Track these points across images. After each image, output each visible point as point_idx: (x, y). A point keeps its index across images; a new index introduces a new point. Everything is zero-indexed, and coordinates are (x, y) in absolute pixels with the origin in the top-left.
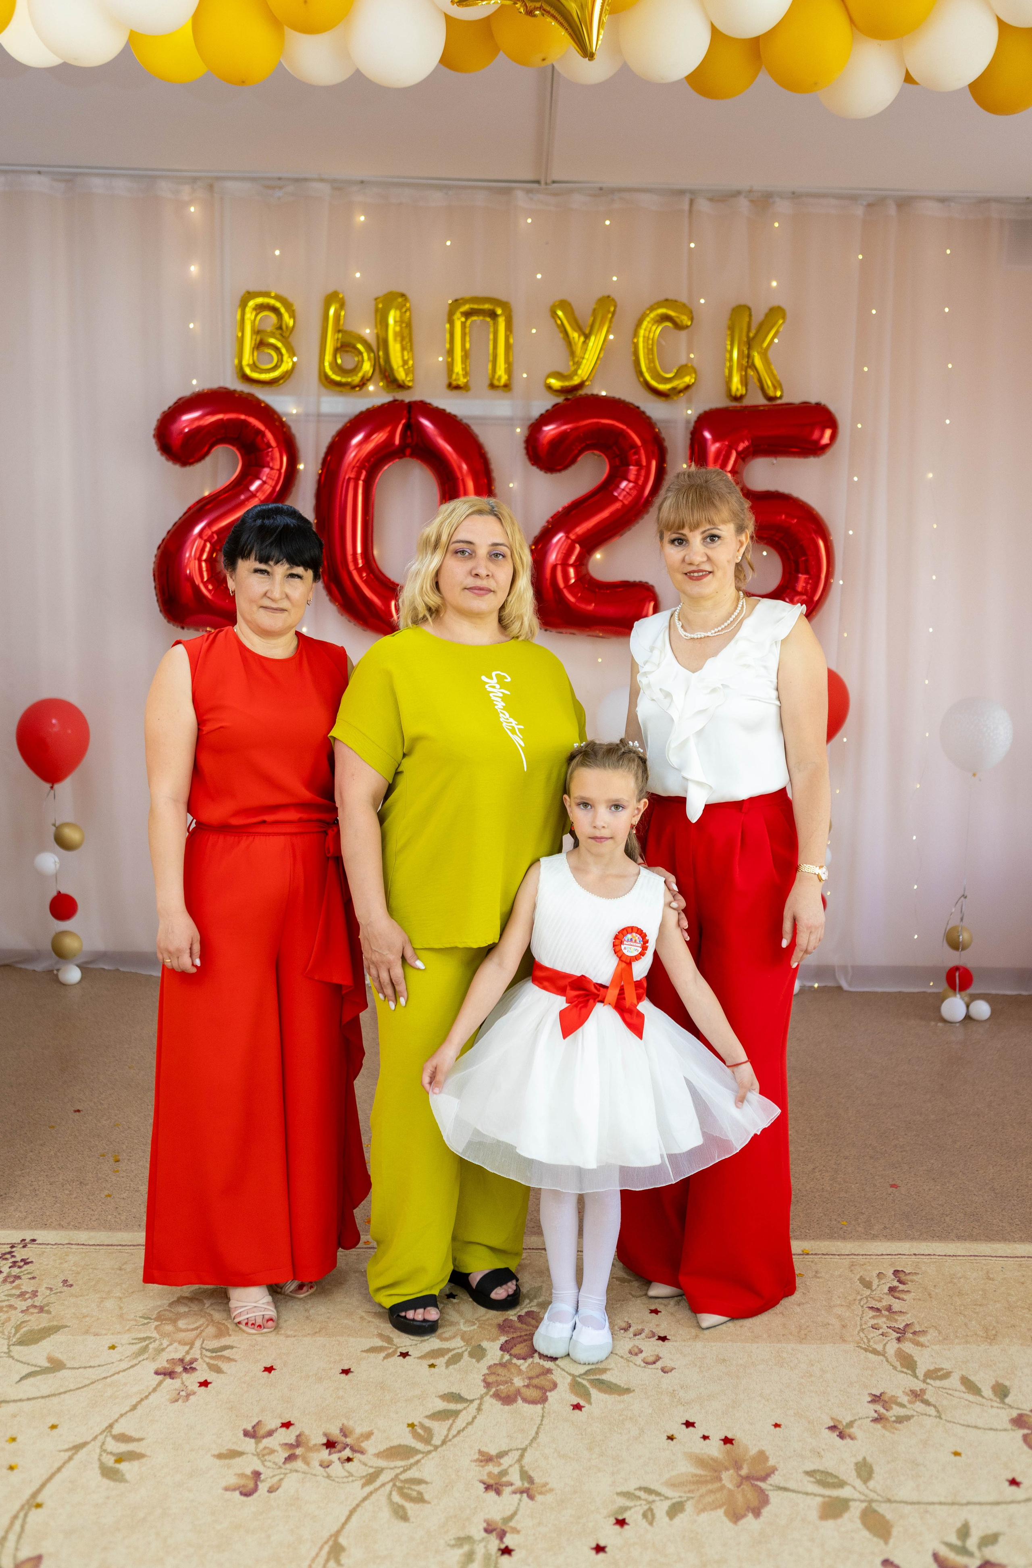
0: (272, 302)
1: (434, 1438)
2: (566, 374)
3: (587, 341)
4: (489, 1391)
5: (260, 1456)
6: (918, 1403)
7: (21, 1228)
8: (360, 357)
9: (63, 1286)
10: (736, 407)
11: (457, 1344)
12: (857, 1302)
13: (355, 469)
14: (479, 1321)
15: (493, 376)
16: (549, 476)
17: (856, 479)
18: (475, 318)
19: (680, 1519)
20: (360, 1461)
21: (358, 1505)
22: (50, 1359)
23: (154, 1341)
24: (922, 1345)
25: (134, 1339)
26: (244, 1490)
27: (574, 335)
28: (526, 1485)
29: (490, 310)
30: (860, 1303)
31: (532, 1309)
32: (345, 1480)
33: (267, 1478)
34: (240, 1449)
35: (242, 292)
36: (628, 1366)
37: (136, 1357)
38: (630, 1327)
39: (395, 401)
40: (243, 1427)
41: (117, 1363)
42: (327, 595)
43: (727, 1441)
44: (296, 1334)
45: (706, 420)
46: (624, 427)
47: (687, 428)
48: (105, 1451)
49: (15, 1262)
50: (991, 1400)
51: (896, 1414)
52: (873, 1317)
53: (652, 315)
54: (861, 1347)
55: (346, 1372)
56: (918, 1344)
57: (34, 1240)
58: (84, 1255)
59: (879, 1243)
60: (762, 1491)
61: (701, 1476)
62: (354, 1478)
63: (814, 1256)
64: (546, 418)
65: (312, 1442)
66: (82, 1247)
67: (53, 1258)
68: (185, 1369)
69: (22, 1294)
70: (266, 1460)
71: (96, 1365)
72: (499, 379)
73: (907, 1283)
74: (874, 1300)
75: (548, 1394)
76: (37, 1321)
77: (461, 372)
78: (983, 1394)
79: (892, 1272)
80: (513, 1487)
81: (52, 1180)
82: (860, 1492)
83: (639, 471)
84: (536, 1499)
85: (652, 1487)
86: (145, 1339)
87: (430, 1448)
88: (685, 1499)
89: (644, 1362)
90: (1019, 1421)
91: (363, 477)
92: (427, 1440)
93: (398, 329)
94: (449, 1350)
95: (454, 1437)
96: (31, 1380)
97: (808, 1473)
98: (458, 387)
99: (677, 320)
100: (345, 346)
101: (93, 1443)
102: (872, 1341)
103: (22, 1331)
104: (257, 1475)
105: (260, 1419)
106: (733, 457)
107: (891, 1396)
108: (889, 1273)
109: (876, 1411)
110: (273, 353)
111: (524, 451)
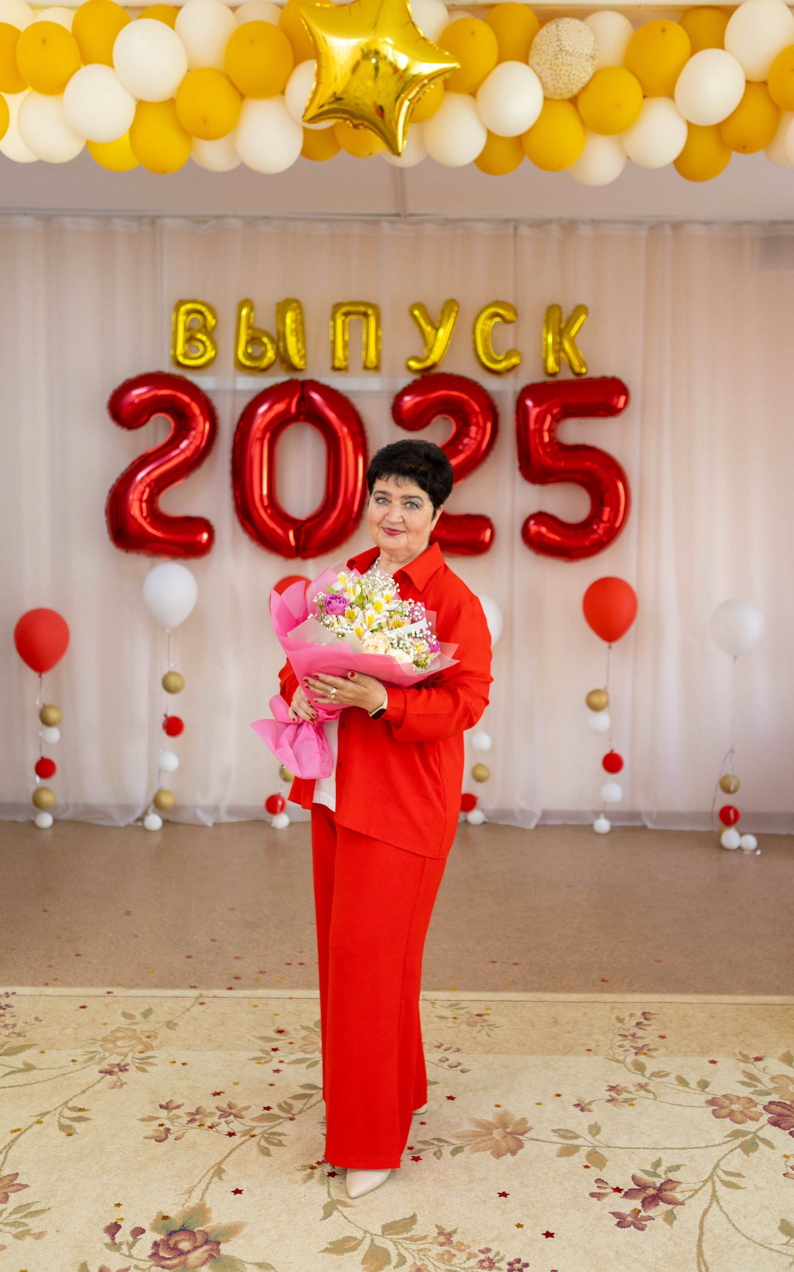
0: (199, 307)
1: (293, 1110)
2: (422, 357)
3: (438, 332)
5: (171, 1119)
6: (642, 1091)
7: (5, 986)
8: (265, 347)
9: (36, 1020)
10: (552, 381)
12: (611, 1031)
13: (261, 432)
15: (366, 360)
18: (352, 317)
19: (459, 1157)
20: (240, 1123)
21: (236, 1147)
22: (25, 1064)
23: (99, 1054)
25: (85, 1052)
26: (158, 1139)
29: (363, 311)
30: (613, 1032)
32: (229, 1133)
33: (174, 1132)
34: (156, 1116)
35: (177, 300)
36: (437, 1069)
37: (86, 1063)
38: (442, 1046)
39: (291, 380)
40: (160, 1103)
41: (73, 1066)
42: (241, 527)
45: (529, 391)
46: (465, 397)
47: (514, 397)
48: (62, 1116)
50: (695, 1089)
51: (624, 1098)
52: (621, 1040)
53: (486, 313)
54: (608, 1059)
56: (650, 1056)
57: (14, 993)
58: (50, 1002)
59: (636, 996)
60: (520, 1140)
61: (479, 1132)
62: (235, 1132)
63: (585, 1003)
64: (407, 391)
65: (208, 1112)
66: (50, 997)
67: (28, 1004)
69: (6, 1026)
70: (174, 1122)
71: (57, 1067)
72: (371, 362)
73: (651, 1020)
74: (624, 1030)
76: (15, 1042)
77: (341, 357)
78: (690, 1086)
79: (641, 1012)
81: (28, 956)
82: (589, 1142)
83: (478, 430)
85: (443, 1138)
86: (92, 1052)
87: (290, 1115)
88: (465, 1145)
89: (449, 1067)
90: (712, 1102)
91: (267, 438)
92: (288, 1112)
93: (294, 326)
94: (309, 1059)
95: (307, 1109)
96: (12, 1076)
97: (554, 1131)
98: (339, 369)
99: (506, 316)
100: (253, 340)
101: (54, 1112)
102: (616, 1055)
103: (5, 1047)
104: (168, 1130)
105: (172, 1098)
106: (549, 419)
107: (625, 1087)
108: (639, 1014)
109: (610, 1096)
110: (200, 345)
111: (391, 415)
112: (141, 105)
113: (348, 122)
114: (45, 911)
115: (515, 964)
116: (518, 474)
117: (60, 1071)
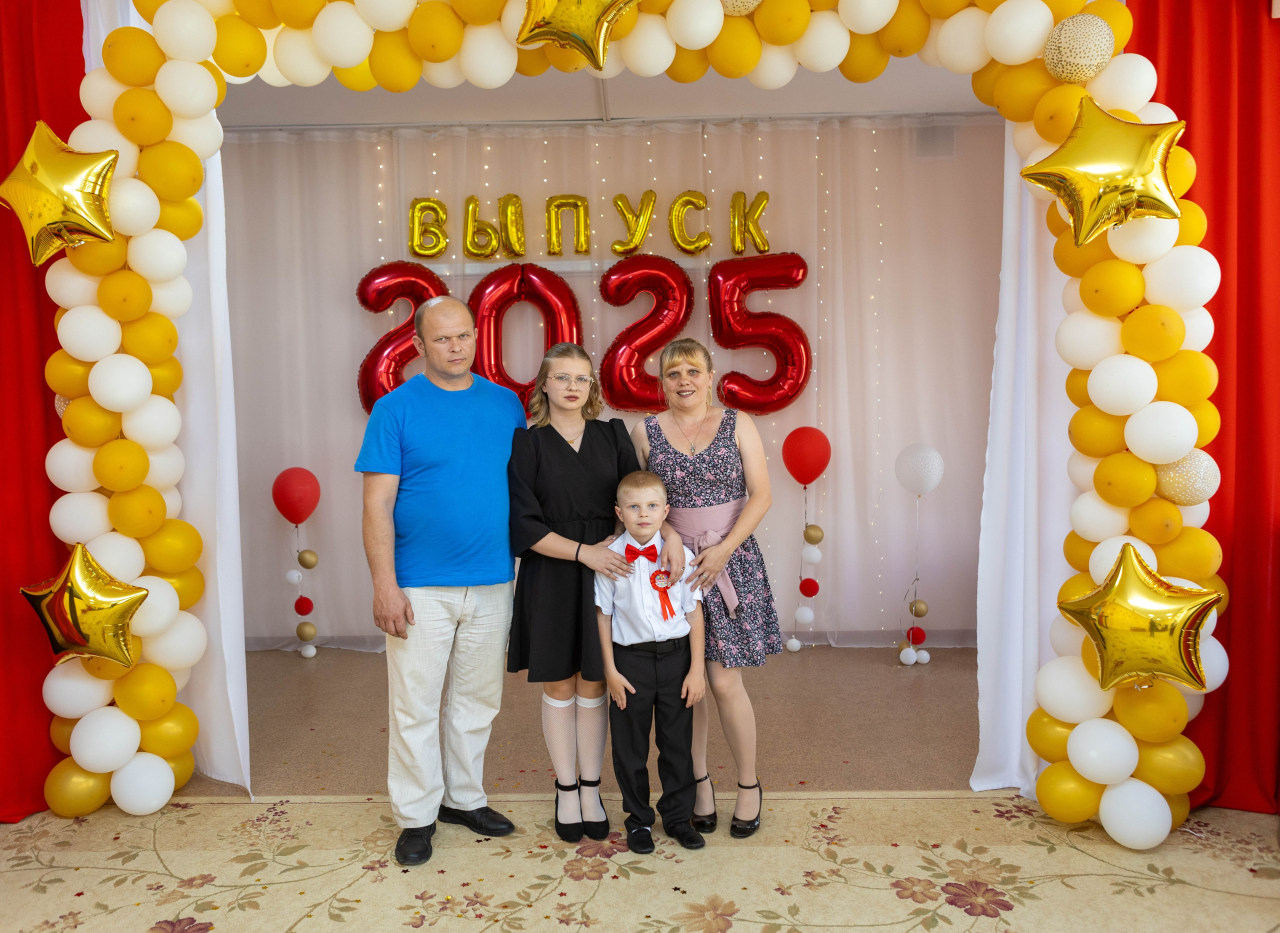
0: (432, 204)
1: (531, 897)
2: (625, 241)
3: (638, 219)
4: (567, 873)
5: (425, 907)
6: (834, 876)
7: (280, 795)
8: (490, 237)
9: (307, 824)
10: (738, 258)
12: (806, 824)
13: (488, 309)
15: (578, 245)
16: (616, 307)
17: (821, 302)
18: (564, 208)
20: (486, 909)
21: (483, 931)
22: (299, 862)
23: (362, 851)
25: (350, 851)
26: (415, 924)
28: (585, 920)
29: (574, 203)
32: (476, 918)
33: (429, 918)
34: (413, 905)
35: (413, 199)
36: (655, 858)
37: (351, 860)
39: (513, 264)
40: (415, 894)
45: (718, 268)
46: (665, 275)
47: (706, 273)
48: (332, 907)
49: (276, 813)
51: (819, 882)
52: (815, 832)
53: (680, 201)
54: (804, 848)
57: (288, 801)
58: (319, 808)
60: (728, 921)
61: (692, 914)
63: (783, 800)
64: (613, 271)
65: (457, 901)
66: (318, 804)
67: (300, 810)
68: (381, 867)
69: (281, 830)
70: (428, 910)
72: (582, 246)
73: (840, 814)
74: (817, 823)
75: (603, 874)
76: (290, 843)
77: (556, 244)
78: (876, 871)
79: (832, 807)
80: (577, 921)
81: (299, 769)
82: (789, 921)
83: (676, 303)
84: (590, 926)
85: (661, 920)
86: (356, 851)
87: (529, 902)
88: (682, 925)
89: (665, 856)
90: (896, 884)
91: (493, 315)
92: (527, 900)
93: (513, 218)
94: (544, 854)
95: (543, 896)
96: (288, 873)
97: (758, 912)
98: (554, 254)
99: (698, 205)
100: (480, 230)
101: (325, 902)
102: (811, 844)
103: (282, 848)
104: (423, 917)
105: (426, 890)
106: (738, 290)
107: (819, 873)
108: (830, 808)
109: (806, 881)
110: (433, 237)
111: (600, 293)
112: (378, 35)
113: (556, 43)
114: (312, 730)
115: (721, 767)
116: (712, 340)
117: (329, 868)
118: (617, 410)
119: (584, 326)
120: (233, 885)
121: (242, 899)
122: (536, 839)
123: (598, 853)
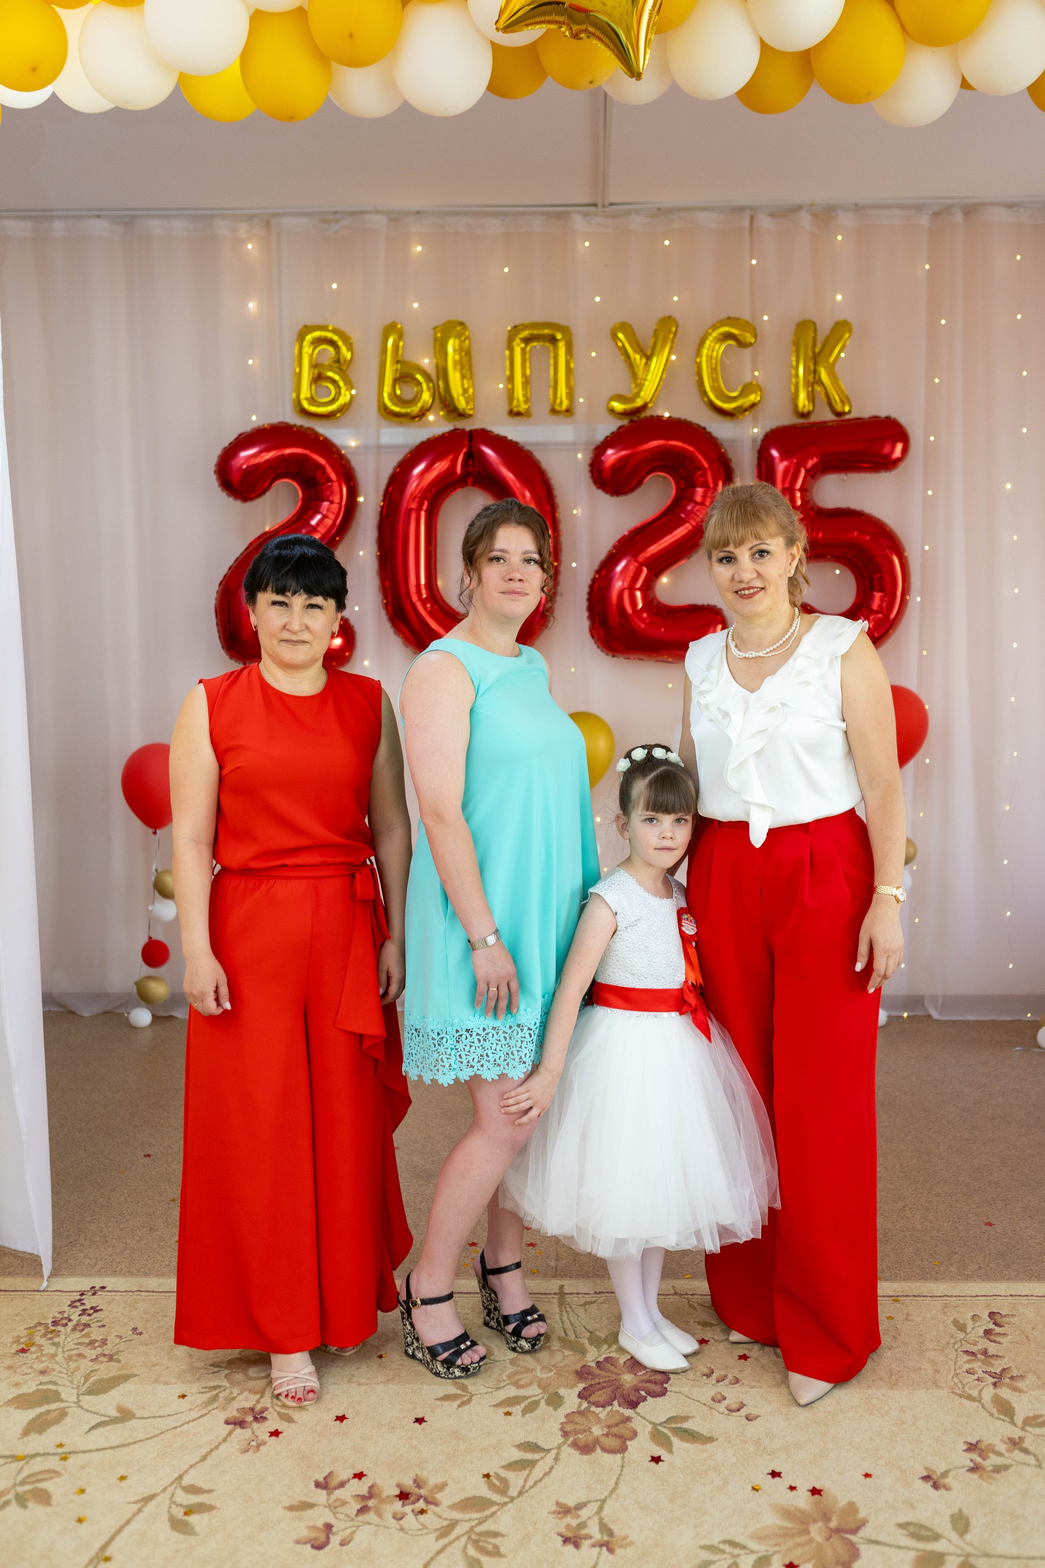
0: (330, 335)
1: (511, 1489)
2: (629, 396)
3: (649, 362)
4: (568, 1440)
5: (332, 1508)
6: (1017, 1452)
7: (91, 1276)
8: (419, 387)
9: (133, 1334)
10: (803, 423)
11: (533, 1391)
12: (951, 1346)
13: (417, 500)
14: (556, 1368)
15: (555, 401)
16: (614, 499)
17: (930, 493)
18: (535, 344)
20: (434, 1513)
21: (432, 1559)
22: (120, 1409)
23: (225, 1390)
24: (1020, 1391)
25: (204, 1388)
26: (316, 1544)
27: (636, 357)
28: (606, 1538)
29: (549, 335)
30: (953, 1347)
31: (611, 1355)
32: (419, 1532)
33: (339, 1531)
34: (311, 1501)
35: (300, 326)
36: (711, 1413)
37: (206, 1406)
38: (713, 1373)
39: (456, 429)
40: (314, 1479)
41: (187, 1412)
42: (391, 627)
43: (815, 1492)
44: (369, 1381)
45: (773, 438)
46: (690, 448)
47: (754, 446)
48: (174, 1503)
49: (84, 1310)
51: (993, 1464)
52: (968, 1362)
53: (715, 334)
54: (956, 1394)
55: (420, 1421)
56: (1015, 1389)
57: (104, 1288)
58: (153, 1302)
59: (974, 1284)
60: (853, 1544)
61: (788, 1528)
62: (428, 1531)
63: (905, 1298)
64: (609, 442)
65: (385, 1494)
66: (153, 1294)
67: (122, 1305)
68: (256, 1419)
69: (92, 1343)
70: (337, 1513)
71: (165, 1415)
72: (561, 404)
73: (1003, 1326)
74: (969, 1343)
75: (628, 1443)
76: (106, 1370)
77: (521, 398)
79: (987, 1313)
80: (592, 1541)
81: (122, 1226)
82: (957, 1546)
83: (705, 493)
84: (616, 1552)
85: (737, 1540)
86: (214, 1388)
87: (506, 1499)
88: (772, 1554)
89: (728, 1410)
91: (425, 507)
92: (504, 1491)
93: (457, 357)
94: (525, 1398)
95: (531, 1487)
96: (100, 1430)
97: (902, 1526)
98: (519, 414)
99: (741, 338)
100: (404, 377)
101: (162, 1495)
102: (967, 1387)
103: (91, 1382)
104: (329, 1529)
105: (332, 1470)
106: (802, 474)
107: (989, 1444)
108: (985, 1315)
109: (972, 1461)
110: (331, 386)
111: (589, 475)
112: (258, 18)
117: (171, 1422)
118: (613, 656)
119: (564, 527)
120: (8, 1453)
121: (23, 1483)
122: (510, 1369)
123: (615, 1398)
